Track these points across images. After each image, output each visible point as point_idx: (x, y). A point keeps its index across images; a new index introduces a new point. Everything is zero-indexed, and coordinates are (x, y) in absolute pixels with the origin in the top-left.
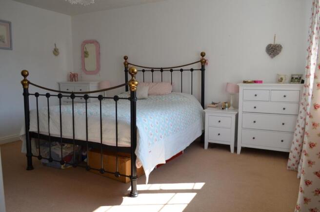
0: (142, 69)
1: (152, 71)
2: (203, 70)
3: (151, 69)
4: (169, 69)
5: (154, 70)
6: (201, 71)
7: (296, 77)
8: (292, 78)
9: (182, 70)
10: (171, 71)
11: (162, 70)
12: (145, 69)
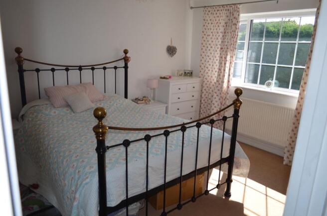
0: (51, 67)
1: (67, 70)
2: (126, 67)
3: (65, 68)
4: (90, 67)
5: (70, 68)
6: (124, 69)
7: (188, 72)
8: (185, 73)
9: (105, 68)
10: (93, 69)
11: (80, 68)
12: (56, 68)
